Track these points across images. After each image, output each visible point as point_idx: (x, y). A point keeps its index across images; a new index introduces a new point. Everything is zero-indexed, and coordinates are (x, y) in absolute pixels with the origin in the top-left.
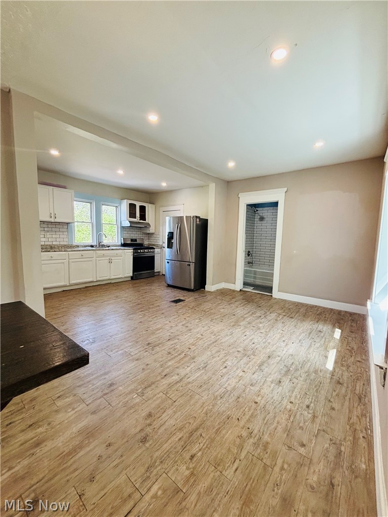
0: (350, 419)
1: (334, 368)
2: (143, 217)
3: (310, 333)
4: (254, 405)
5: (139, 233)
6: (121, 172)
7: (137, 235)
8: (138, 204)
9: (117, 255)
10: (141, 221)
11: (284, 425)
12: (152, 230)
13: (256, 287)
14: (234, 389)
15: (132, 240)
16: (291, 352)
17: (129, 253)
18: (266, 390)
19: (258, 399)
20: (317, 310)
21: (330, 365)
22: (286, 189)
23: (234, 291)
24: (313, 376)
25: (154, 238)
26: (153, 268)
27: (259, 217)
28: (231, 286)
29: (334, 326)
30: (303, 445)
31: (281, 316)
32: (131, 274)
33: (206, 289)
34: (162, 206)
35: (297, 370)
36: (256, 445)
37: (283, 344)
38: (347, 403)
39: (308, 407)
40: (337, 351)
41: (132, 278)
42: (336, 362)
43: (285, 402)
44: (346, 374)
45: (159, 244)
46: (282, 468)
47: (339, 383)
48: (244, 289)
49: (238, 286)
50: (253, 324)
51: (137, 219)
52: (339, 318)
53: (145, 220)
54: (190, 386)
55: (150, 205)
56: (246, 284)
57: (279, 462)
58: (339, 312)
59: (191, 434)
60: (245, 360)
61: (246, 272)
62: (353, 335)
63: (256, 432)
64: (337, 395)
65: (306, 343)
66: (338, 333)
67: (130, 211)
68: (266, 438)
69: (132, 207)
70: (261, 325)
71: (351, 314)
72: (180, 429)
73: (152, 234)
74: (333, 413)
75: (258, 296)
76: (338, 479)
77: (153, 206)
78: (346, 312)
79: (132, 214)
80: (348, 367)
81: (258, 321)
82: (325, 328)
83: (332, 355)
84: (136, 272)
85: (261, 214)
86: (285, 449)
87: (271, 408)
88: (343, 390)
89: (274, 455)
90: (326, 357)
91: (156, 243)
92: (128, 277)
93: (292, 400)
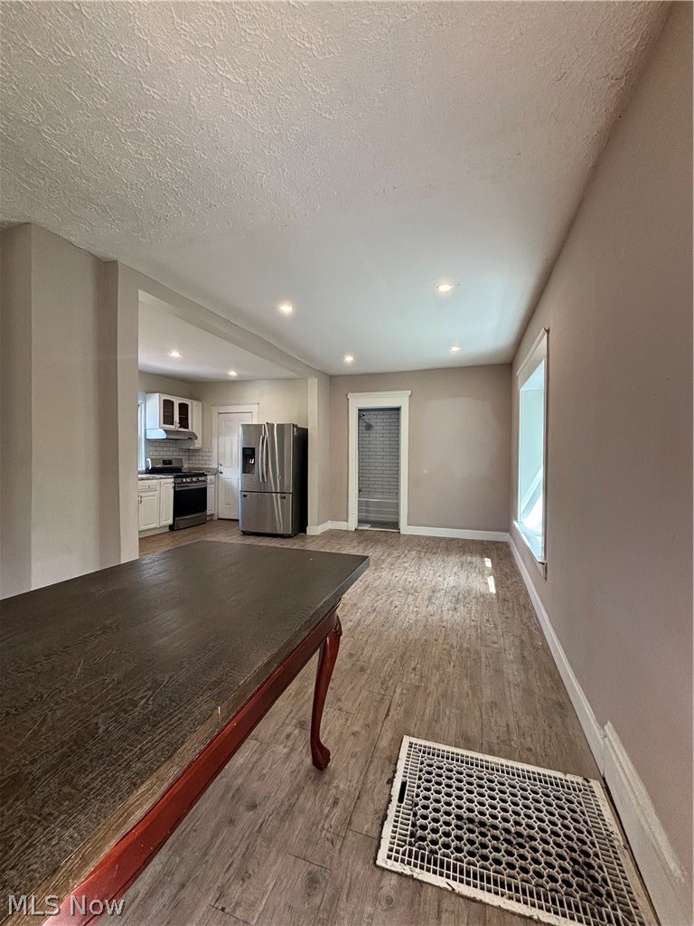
0: (522, 621)
1: (497, 591)
2: (184, 422)
3: (462, 566)
4: (443, 629)
5: (174, 449)
6: (175, 354)
7: (171, 453)
8: (177, 401)
9: (150, 489)
10: (180, 429)
11: (475, 635)
12: (198, 444)
13: (374, 524)
14: (416, 621)
15: (165, 462)
16: (452, 584)
17: (166, 485)
18: (445, 617)
19: (444, 624)
20: (458, 542)
21: (493, 590)
22: (409, 392)
23: (347, 532)
24: (482, 599)
25: (200, 458)
26: (204, 508)
27: (364, 424)
28: (341, 526)
29: (482, 557)
30: (495, 643)
31: (423, 554)
32: (170, 521)
33: (308, 533)
34: (215, 405)
35: (465, 598)
36: (461, 650)
37: (441, 579)
38: (516, 612)
39: (488, 621)
40: (494, 578)
41: (172, 528)
42: (496, 586)
43: (468, 622)
44: (508, 594)
45: (211, 467)
46: (487, 658)
47: (505, 600)
48: (361, 528)
49: (352, 524)
50: (397, 565)
51: (176, 426)
52: (484, 548)
53: (187, 428)
54: (371, 627)
55: (195, 403)
56: (360, 521)
57: (483, 655)
58: (482, 542)
59: (402, 657)
60: (410, 598)
61: (360, 503)
62: (503, 562)
63: (455, 644)
64: (508, 609)
65: (463, 574)
66: (488, 562)
67: (164, 412)
68: (465, 645)
69: (168, 405)
70: (406, 565)
71: (494, 543)
72: (390, 656)
73: (197, 450)
74: (509, 620)
75: (383, 534)
76: (526, 654)
77: (200, 404)
78: (488, 541)
79: (168, 419)
80: (508, 588)
81: (400, 561)
82: (474, 560)
83: (491, 581)
84: (178, 516)
85: (367, 421)
86: (483, 648)
87: (459, 628)
88: (511, 605)
89: (477, 653)
90: (487, 584)
91: (204, 466)
92: (166, 527)
93: (473, 618)
